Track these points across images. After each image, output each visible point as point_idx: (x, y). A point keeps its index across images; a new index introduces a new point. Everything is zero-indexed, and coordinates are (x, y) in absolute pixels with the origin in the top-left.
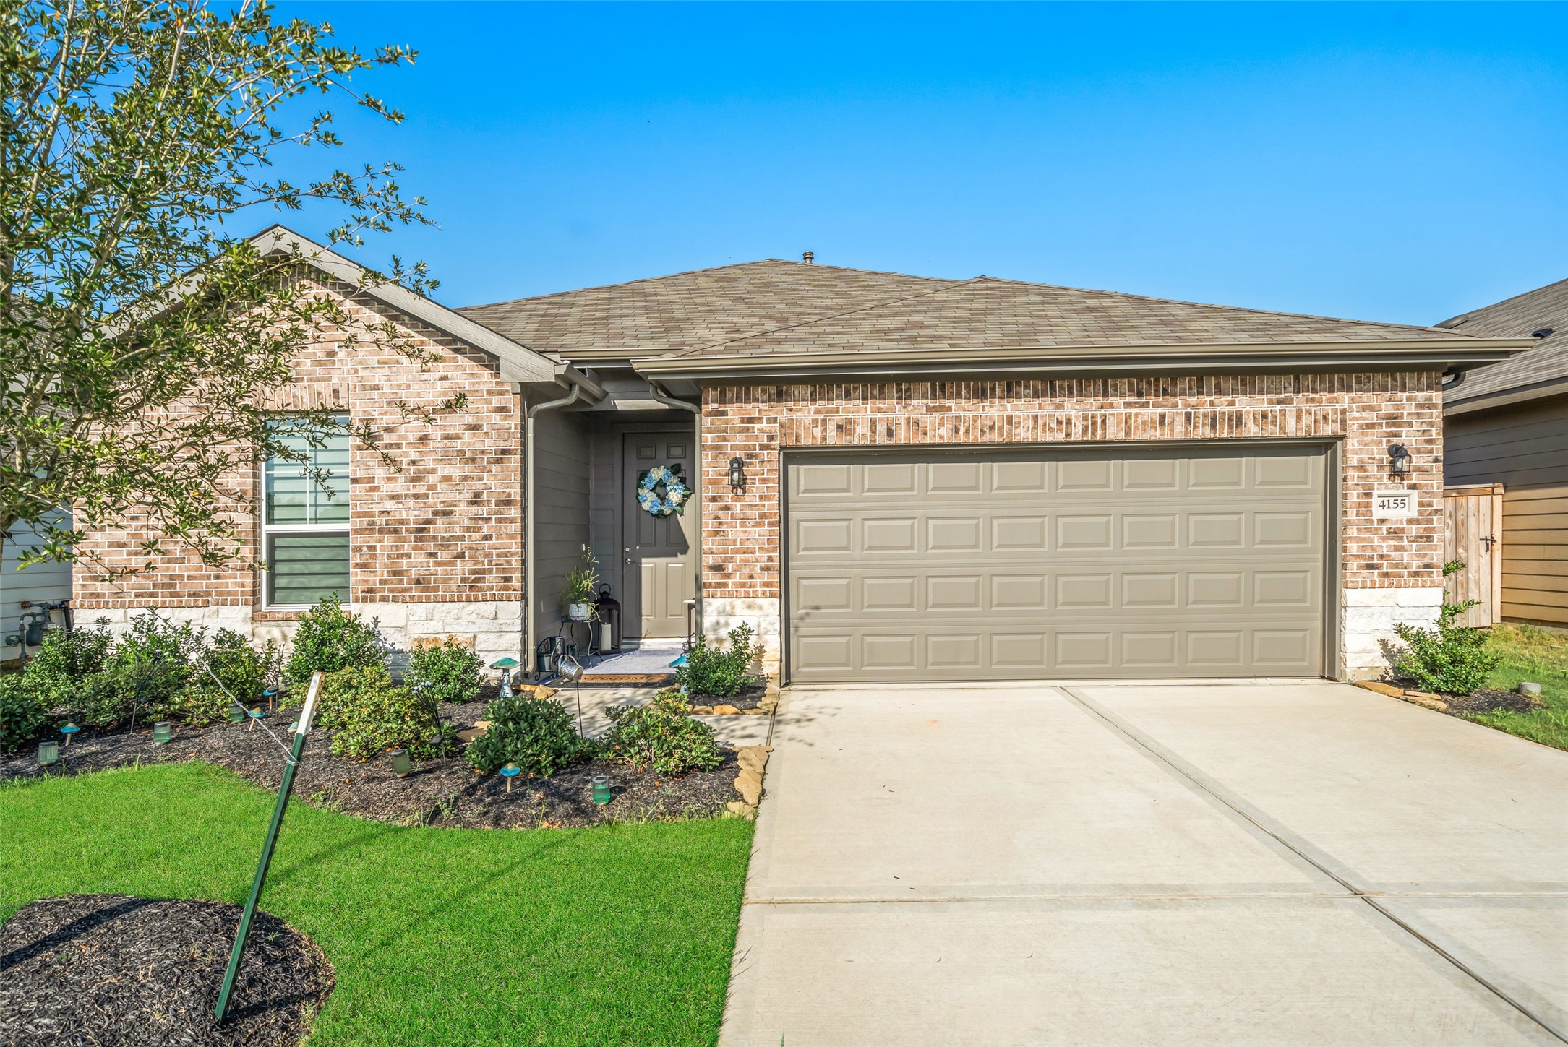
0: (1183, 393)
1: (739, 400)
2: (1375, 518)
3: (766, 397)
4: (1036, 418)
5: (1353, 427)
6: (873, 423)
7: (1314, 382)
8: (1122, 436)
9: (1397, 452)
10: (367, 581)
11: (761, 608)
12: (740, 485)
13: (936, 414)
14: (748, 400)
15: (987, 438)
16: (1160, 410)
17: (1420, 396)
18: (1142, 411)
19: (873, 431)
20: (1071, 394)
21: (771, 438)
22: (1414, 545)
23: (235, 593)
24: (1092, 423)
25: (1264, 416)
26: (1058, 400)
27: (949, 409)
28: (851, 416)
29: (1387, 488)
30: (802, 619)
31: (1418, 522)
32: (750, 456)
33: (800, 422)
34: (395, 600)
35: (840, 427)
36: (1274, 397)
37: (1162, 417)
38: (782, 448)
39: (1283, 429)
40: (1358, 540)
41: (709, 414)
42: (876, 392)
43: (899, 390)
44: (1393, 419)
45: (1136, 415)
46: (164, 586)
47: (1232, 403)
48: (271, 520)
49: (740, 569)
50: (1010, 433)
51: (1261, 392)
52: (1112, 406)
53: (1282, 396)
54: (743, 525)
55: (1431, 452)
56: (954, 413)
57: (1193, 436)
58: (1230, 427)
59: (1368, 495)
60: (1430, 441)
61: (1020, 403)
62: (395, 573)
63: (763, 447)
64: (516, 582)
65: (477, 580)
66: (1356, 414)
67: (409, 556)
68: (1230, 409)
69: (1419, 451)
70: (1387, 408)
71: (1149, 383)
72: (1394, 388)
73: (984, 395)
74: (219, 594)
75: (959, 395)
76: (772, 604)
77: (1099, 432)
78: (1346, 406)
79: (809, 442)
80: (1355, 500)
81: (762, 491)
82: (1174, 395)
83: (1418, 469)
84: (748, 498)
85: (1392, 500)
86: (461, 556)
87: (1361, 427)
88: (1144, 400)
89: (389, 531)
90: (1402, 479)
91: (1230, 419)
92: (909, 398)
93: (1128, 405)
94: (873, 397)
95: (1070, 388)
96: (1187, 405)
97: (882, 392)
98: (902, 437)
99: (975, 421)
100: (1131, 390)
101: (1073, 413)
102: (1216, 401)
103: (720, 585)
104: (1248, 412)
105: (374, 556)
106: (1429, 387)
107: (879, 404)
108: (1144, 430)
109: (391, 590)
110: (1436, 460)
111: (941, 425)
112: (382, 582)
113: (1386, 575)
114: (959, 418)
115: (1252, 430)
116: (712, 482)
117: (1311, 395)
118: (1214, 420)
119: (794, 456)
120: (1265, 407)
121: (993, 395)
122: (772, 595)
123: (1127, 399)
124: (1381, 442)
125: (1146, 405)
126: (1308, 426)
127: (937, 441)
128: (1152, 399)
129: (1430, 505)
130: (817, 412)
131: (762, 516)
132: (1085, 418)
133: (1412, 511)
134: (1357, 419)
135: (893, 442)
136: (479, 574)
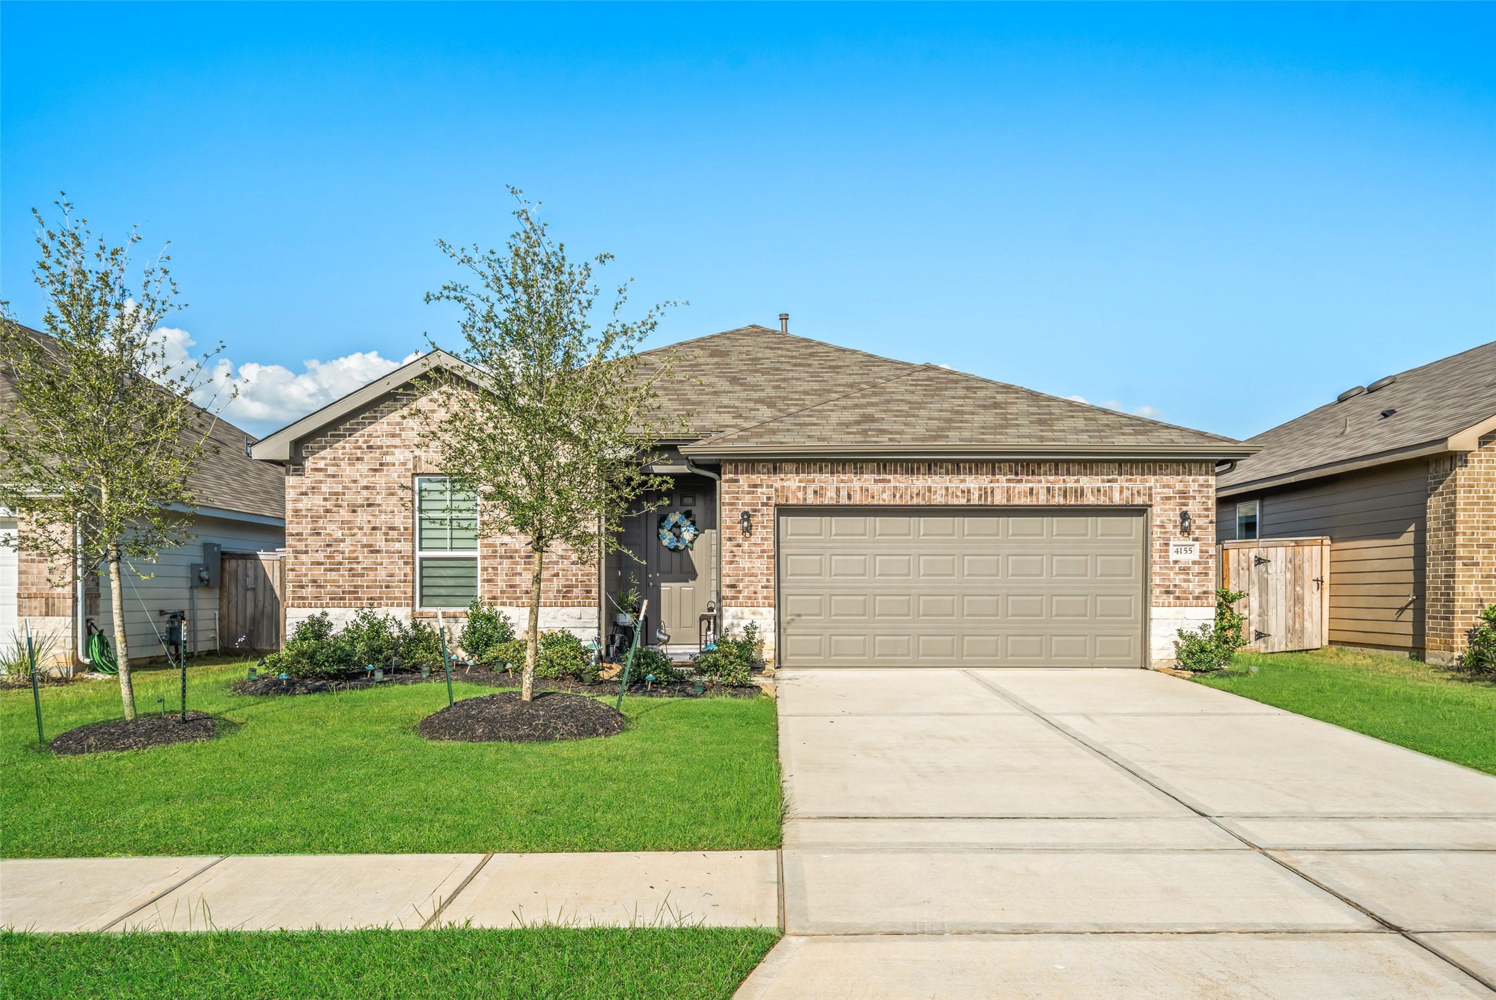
0: (1045, 474)
1: (747, 472)
2: (1171, 559)
3: (765, 470)
4: (947, 489)
5: (1157, 499)
6: (838, 490)
7: (1131, 468)
8: (1004, 502)
9: (1184, 516)
10: (491, 591)
11: (761, 614)
12: (748, 530)
13: (880, 485)
14: (753, 473)
15: (915, 501)
16: (1030, 485)
17: (1201, 479)
18: (1018, 485)
19: (838, 496)
20: (971, 473)
21: (769, 498)
22: (1197, 578)
23: (400, 598)
24: (984, 492)
25: (1099, 491)
26: (962, 477)
27: (889, 481)
28: (823, 484)
29: (1179, 540)
30: (788, 623)
31: (1199, 563)
32: (755, 511)
33: (788, 488)
34: (511, 604)
35: (815, 492)
36: (1106, 477)
37: (1031, 490)
38: (776, 505)
39: (1111, 499)
40: (1159, 574)
41: (727, 481)
42: (840, 469)
43: (855, 468)
44: (1184, 494)
45: (1014, 488)
46: (350, 592)
47: (1077, 481)
48: (421, 549)
49: (747, 587)
50: (930, 499)
51: (1097, 474)
52: (998, 481)
53: (1111, 477)
54: (750, 557)
55: (1208, 516)
56: (892, 484)
57: (1051, 503)
58: (1076, 497)
59: (1167, 545)
60: (1207, 509)
61: (937, 478)
62: (511, 586)
63: (764, 504)
64: (594, 593)
65: (567, 592)
66: (1159, 490)
67: (520, 574)
68: (1076, 485)
69: (1200, 516)
70: (1179, 487)
71: (1022, 466)
72: (1184, 473)
73: (913, 473)
74: (388, 598)
75: (896, 472)
76: (769, 612)
77: (989, 499)
78: (1152, 484)
79: (795, 502)
80: (1158, 547)
81: (762, 534)
82: (1039, 475)
83: (1199, 528)
84: (753, 540)
85: (1183, 548)
86: (557, 575)
87: (1162, 499)
88: (1019, 478)
89: (507, 557)
90: (1189, 534)
91: (1076, 492)
92: (862, 473)
93: (1009, 481)
94: (838, 472)
95: (970, 469)
96: (1048, 482)
97: (844, 469)
98: (857, 499)
99: (906, 489)
100: (1011, 471)
101: (972, 485)
102: (1067, 480)
103: (734, 598)
104: (1088, 488)
105: (496, 575)
106: (1207, 473)
107: (842, 477)
108: (1019, 498)
109: (508, 598)
110: (1211, 522)
111: (884, 491)
112: (502, 592)
113: (1178, 598)
114: (895, 488)
115: (1090, 500)
116: (728, 528)
117: (1129, 477)
118: (1065, 492)
119: (784, 510)
120: (1099, 484)
121: (918, 473)
122: (769, 606)
123: (1008, 477)
124: (1175, 509)
125: (1020, 481)
126: (1127, 498)
127: (881, 502)
128: (1025, 478)
129: (1207, 552)
130: (800, 481)
131: (763, 551)
132: (980, 489)
133: (1195, 556)
134: (1159, 493)
135: (852, 503)
136: (569, 588)
